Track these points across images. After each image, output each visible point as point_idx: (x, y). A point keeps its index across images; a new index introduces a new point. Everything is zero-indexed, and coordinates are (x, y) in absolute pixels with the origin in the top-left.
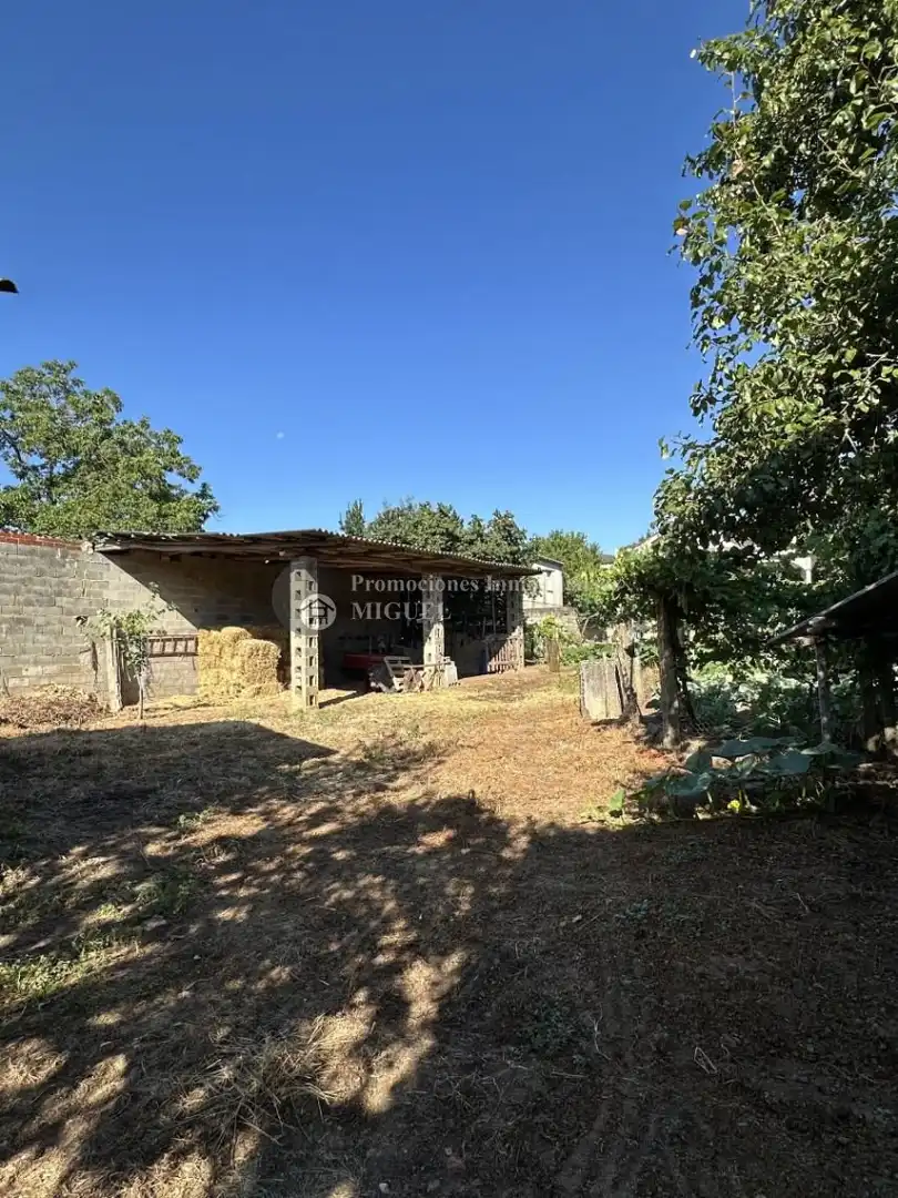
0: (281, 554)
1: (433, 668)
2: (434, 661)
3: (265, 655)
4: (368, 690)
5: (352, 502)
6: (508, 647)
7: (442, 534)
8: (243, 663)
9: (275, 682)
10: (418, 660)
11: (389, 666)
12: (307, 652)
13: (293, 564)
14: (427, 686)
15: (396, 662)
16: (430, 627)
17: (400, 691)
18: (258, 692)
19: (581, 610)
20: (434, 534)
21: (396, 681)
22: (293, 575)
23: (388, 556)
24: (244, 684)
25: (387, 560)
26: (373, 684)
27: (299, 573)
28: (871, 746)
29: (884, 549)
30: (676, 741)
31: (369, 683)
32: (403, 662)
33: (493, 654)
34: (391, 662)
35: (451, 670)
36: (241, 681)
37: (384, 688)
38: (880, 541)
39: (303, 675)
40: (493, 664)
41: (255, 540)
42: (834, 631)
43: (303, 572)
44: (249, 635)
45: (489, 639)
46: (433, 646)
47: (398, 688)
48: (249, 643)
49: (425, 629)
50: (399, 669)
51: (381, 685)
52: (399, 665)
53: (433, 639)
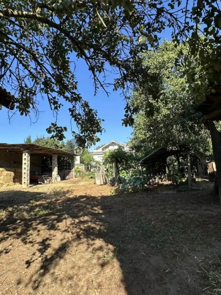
0: (21, 149)
1: (55, 178)
2: (55, 176)
3: (10, 176)
4: (38, 184)
5: (28, 136)
6: (71, 173)
7: (54, 145)
8: (4, 177)
9: (12, 183)
10: (51, 176)
11: (44, 178)
12: (27, 174)
13: (24, 152)
14: (53, 183)
15: (45, 177)
16: (54, 168)
17: (47, 184)
18: (8, 185)
19: (85, 165)
20: (52, 145)
21: (45, 181)
22: (23, 154)
23: (45, 150)
24: (4, 183)
25: (45, 151)
26: (39, 182)
27: (25, 154)
28: (148, 183)
29: (149, 151)
30: (118, 185)
31: (38, 182)
32: (47, 177)
33: (68, 175)
34: (44, 177)
35: (59, 179)
36: (3, 183)
37: (42, 183)
38: (149, 150)
39: (26, 180)
40: (67, 177)
41: (14, 145)
42: (143, 163)
43: (27, 154)
44: (5, 170)
45: (66, 171)
46: (55, 172)
47: (46, 183)
48: (6, 172)
49: (53, 168)
50: (46, 178)
51: (41, 183)
52: (46, 177)
53: (55, 171)
